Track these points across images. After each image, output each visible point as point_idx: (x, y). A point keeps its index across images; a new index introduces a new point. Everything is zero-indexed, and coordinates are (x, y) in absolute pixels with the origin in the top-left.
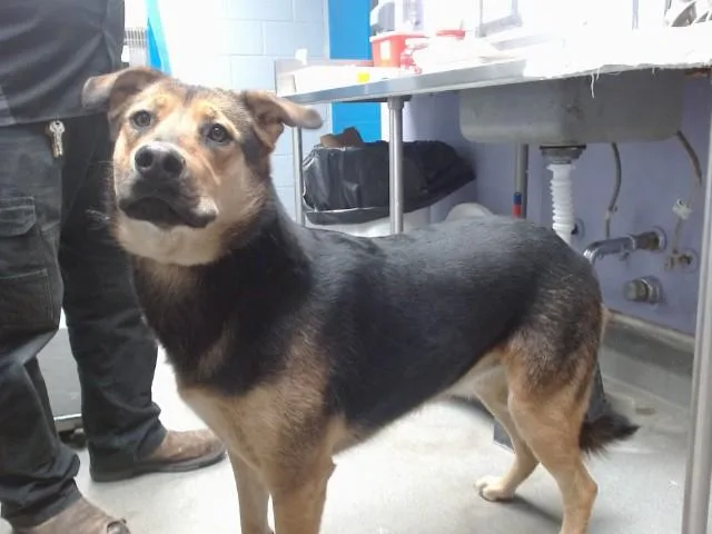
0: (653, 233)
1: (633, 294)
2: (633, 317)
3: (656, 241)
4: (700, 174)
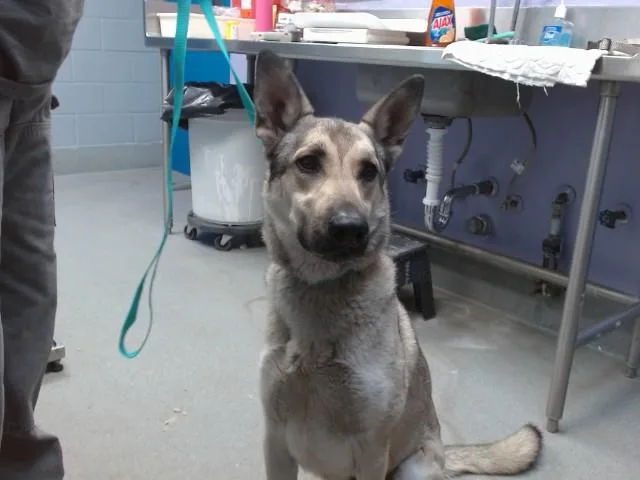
0: (489, 182)
1: (473, 229)
2: (473, 246)
3: (492, 188)
4: (535, 142)
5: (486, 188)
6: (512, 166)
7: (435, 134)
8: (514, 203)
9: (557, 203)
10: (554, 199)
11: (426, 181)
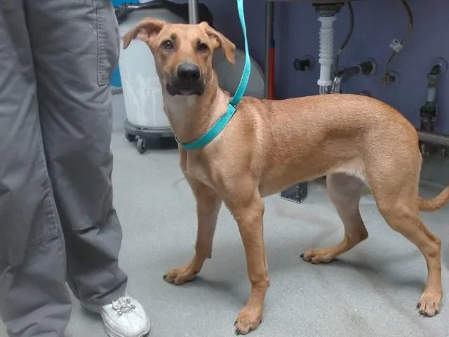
0: (368, 63)
3: (371, 68)
4: (412, 22)
5: (367, 68)
6: (391, 45)
7: (326, 22)
8: (393, 78)
9: (432, 74)
10: (429, 71)
11: (320, 65)
